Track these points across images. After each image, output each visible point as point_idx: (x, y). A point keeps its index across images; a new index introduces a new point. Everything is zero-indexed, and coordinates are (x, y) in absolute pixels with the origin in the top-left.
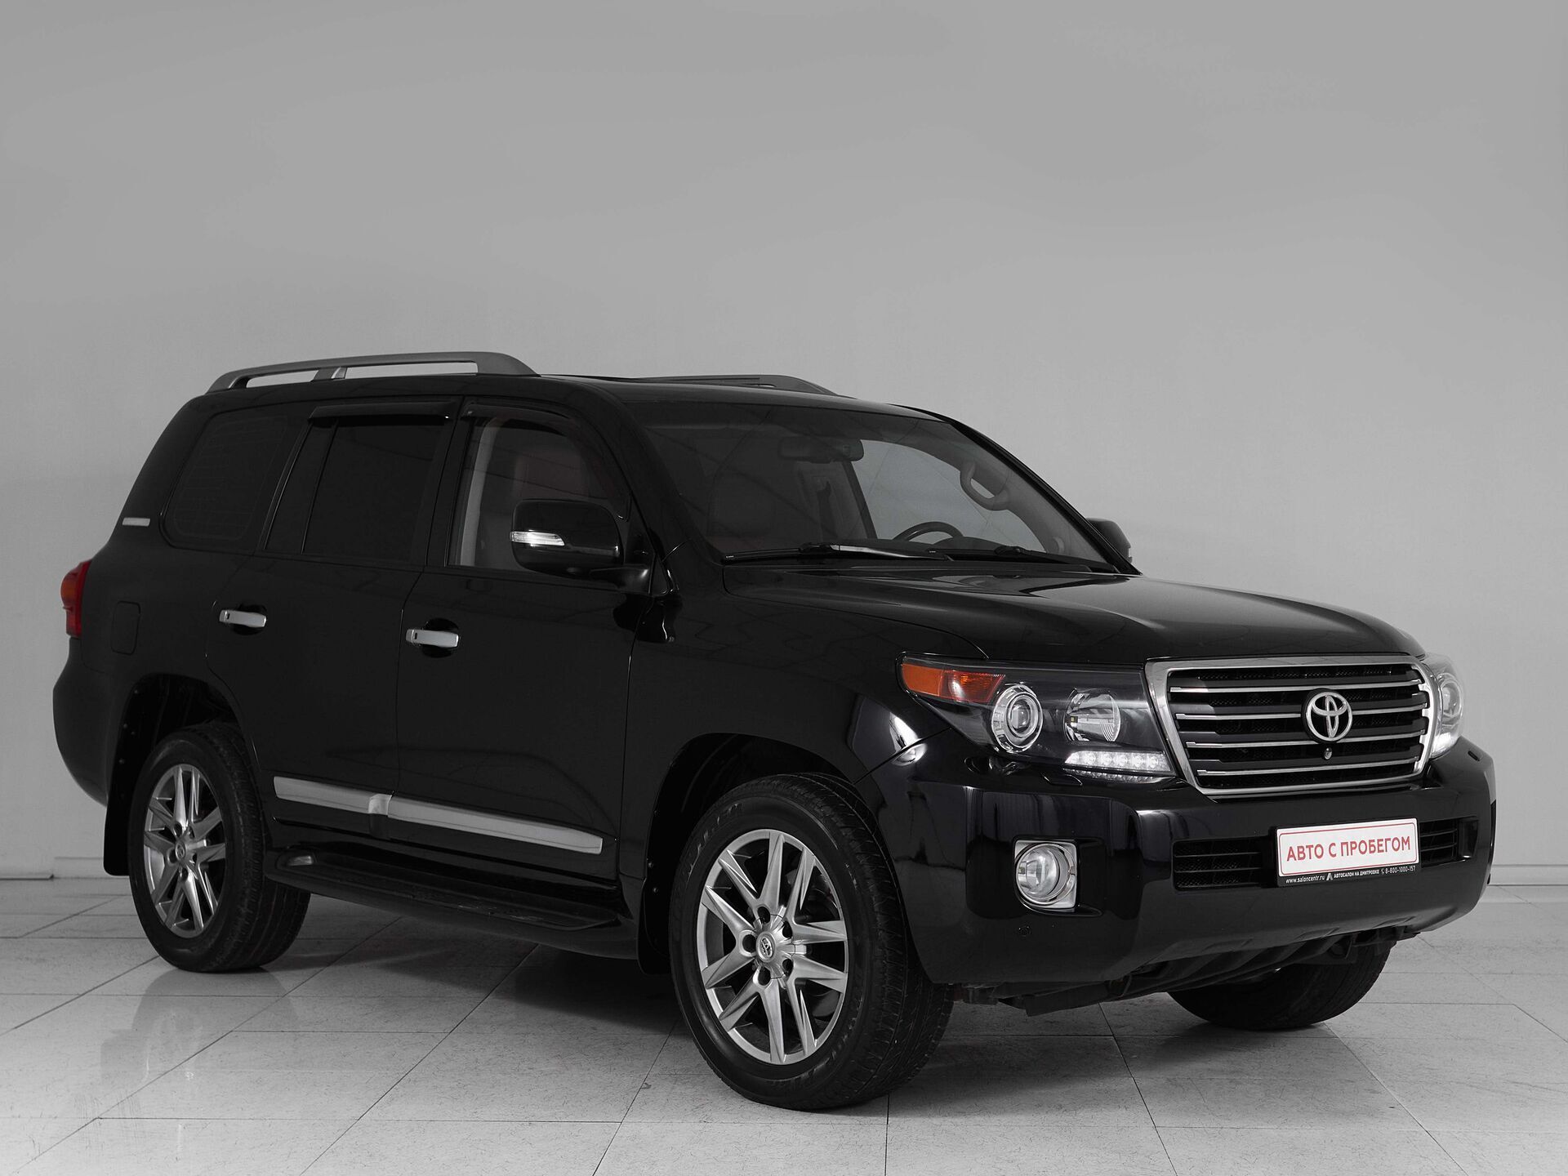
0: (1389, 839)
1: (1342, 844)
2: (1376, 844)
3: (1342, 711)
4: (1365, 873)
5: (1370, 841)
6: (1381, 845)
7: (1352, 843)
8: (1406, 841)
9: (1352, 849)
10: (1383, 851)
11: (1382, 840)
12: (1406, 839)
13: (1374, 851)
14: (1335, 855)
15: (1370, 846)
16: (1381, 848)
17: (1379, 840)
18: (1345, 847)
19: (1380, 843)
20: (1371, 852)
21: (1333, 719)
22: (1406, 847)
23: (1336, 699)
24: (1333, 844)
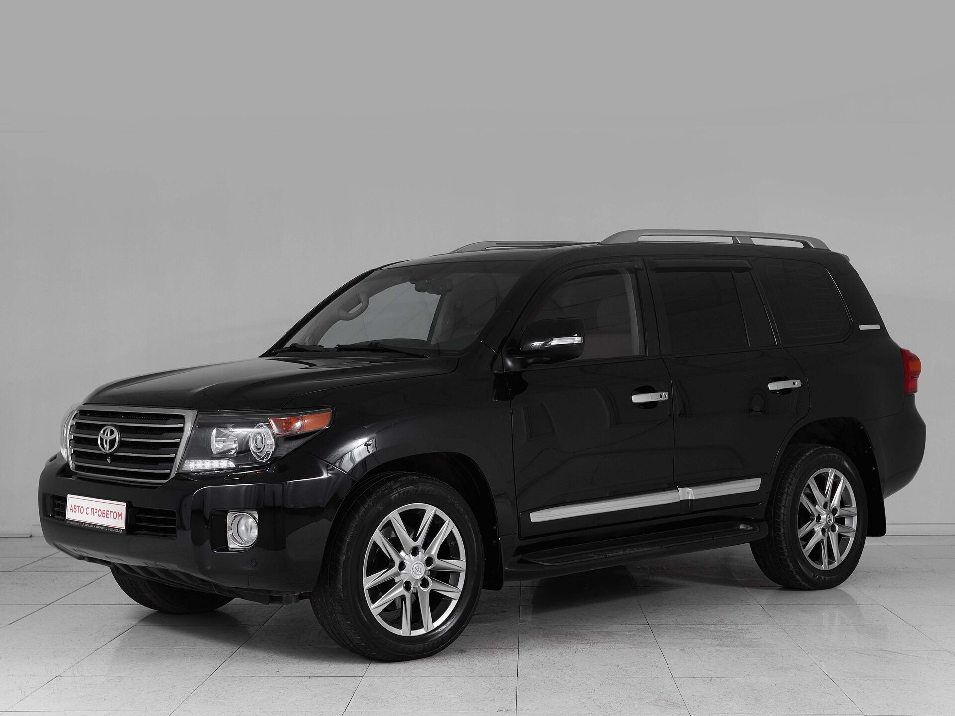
0: (112, 512)
1: (92, 508)
2: (106, 512)
3: (113, 436)
4: (98, 527)
5: (104, 510)
6: (108, 514)
7: (96, 509)
8: (120, 515)
9: (95, 512)
10: (108, 517)
11: (109, 511)
12: (120, 514)
13: (104, 517)
14: (87, 514)
15: (104, 513)
16: (108, 516)
17: (107, 511)
18: (92, 510)
19: (108, 512)
20: (103, 516)
21: (106, 441)
22: (120, 518)
23: (112, 430)
24: (88, 508)
